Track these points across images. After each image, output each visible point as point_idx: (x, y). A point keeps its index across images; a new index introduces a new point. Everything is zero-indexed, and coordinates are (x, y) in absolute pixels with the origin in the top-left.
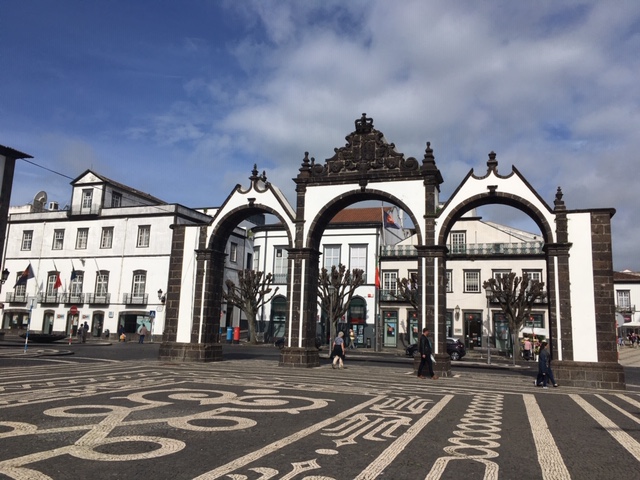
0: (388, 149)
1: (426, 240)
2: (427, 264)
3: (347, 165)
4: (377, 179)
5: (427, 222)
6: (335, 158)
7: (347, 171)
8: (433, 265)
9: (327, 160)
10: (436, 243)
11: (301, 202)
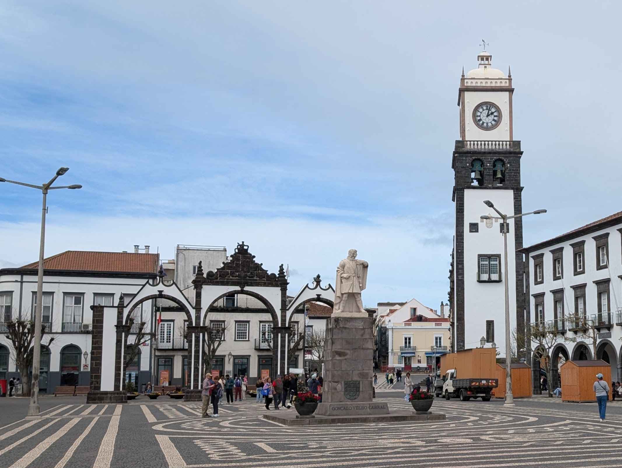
0: (258, 267)
1: (282, 324)
2: (281, 337)
3: (232, 274)
4: (251, 285)
5: (282, 313)
6: (223, 268)
8: (285, 338)
9: (218, 269)
10: (287, 326)
11: (198, 296)
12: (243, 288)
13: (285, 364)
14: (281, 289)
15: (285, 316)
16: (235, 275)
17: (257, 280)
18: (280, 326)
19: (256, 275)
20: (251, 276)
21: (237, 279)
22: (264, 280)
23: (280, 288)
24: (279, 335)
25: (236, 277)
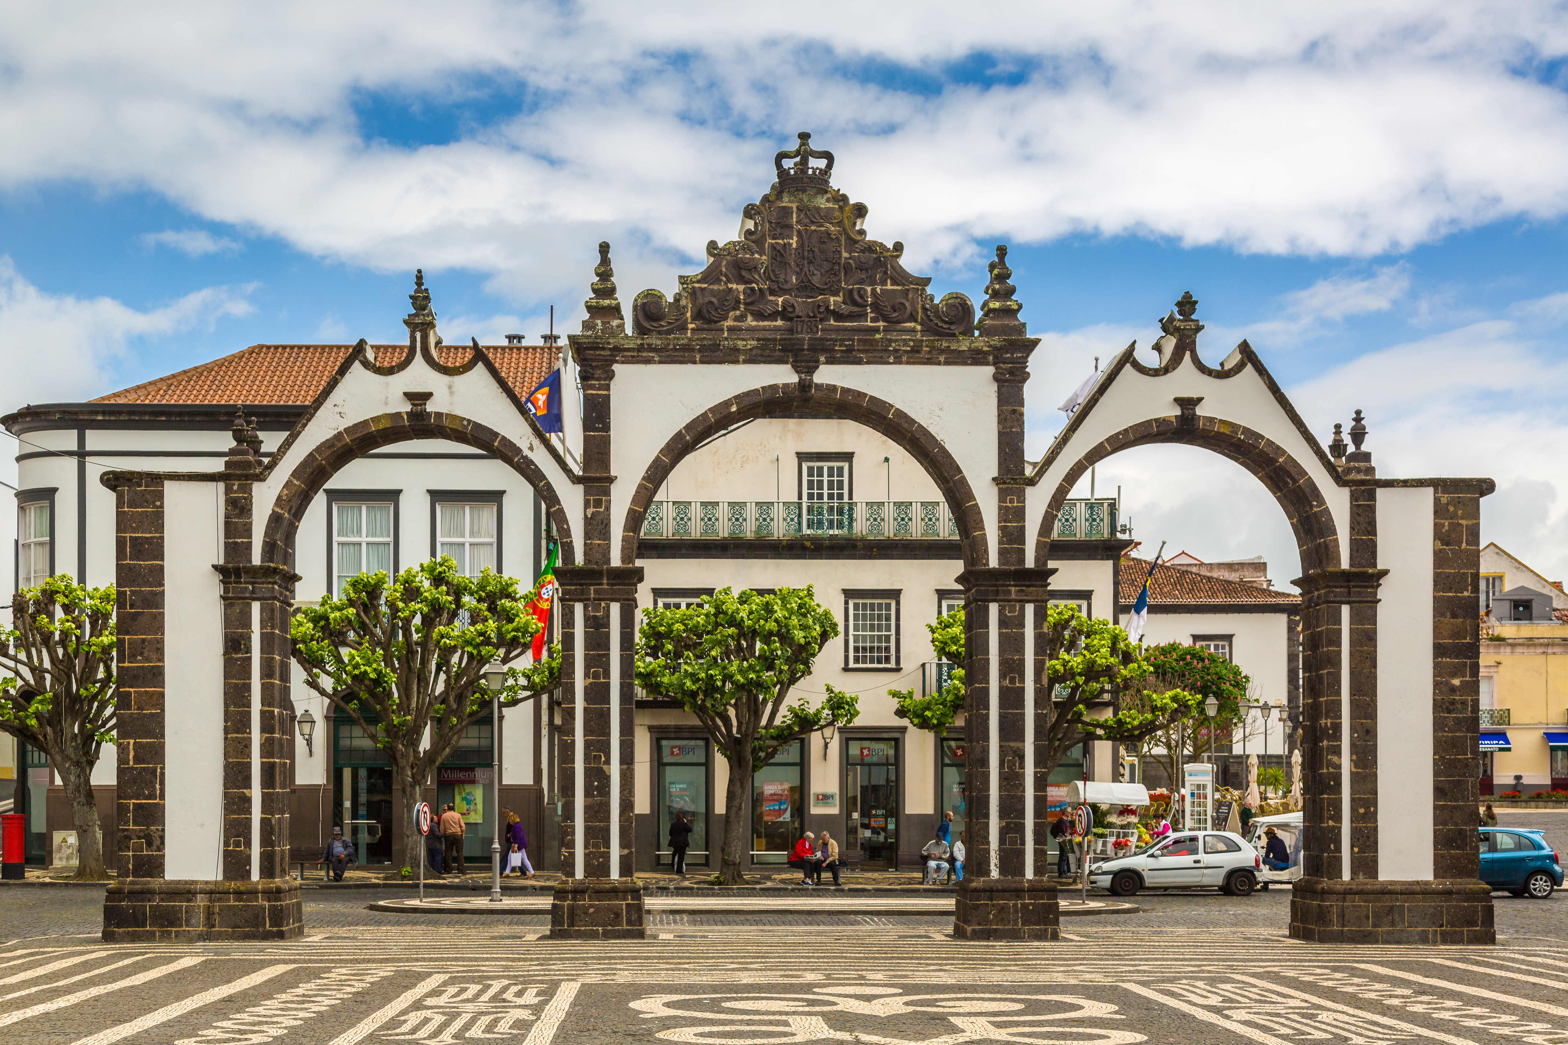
7: (750, 321)
12: (811, 370)
13: (1022, 757)
14: (996, 378)
15: (1020, 514)
16: (769, 309)
17: (876, 330)
18: (993, 562)
19: (875, 307)
20: (845, 309)
21: (776, 329)
22: (914, 330)
23: (990, 370)
24: (994, 609)
25: (773, 316)
